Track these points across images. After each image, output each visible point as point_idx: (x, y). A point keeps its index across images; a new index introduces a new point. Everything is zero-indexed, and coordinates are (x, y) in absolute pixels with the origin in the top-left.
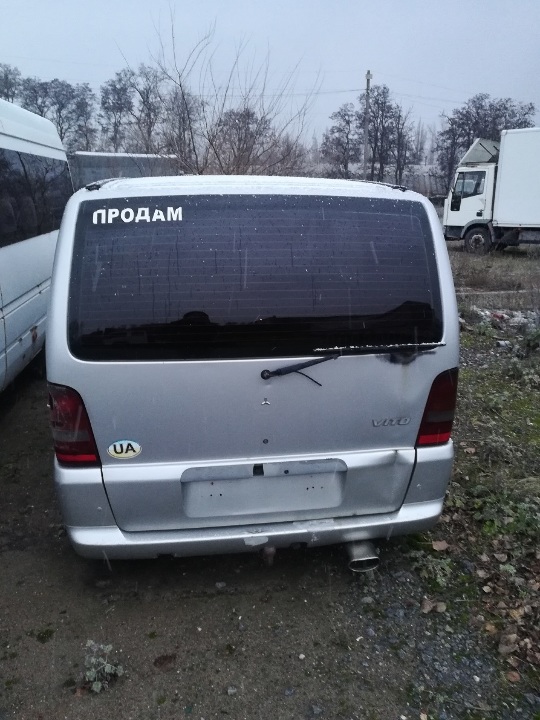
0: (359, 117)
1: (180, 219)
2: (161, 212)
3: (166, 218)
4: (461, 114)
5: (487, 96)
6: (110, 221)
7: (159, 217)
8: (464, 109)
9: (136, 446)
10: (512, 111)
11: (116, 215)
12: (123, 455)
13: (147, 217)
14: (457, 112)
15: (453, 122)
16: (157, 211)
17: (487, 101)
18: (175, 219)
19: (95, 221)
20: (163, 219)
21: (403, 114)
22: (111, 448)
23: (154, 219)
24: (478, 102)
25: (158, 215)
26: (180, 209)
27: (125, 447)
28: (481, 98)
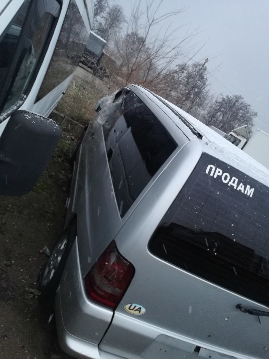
0: (189, 73)
1: (251, 196)
2: (243, 186)
3: (244, 192)
4: (229, 99)
5: (242, 98)
6: (215, 177)
7: (241, 189)
8: (231, 97)
9: (143, 310)
10: (248, 111)
11: (220, 174)
12: (132, 311)
13: (235, 185)
14: (227, 97)
15: (224, 100)
16: (241, 184)
17: (241, 100)
18: (248, 195)
19: (207, 172)
20: (243, 192)
21: (207, 83)
22: (129, 305)
23: (238, 189)
24: (238, 98)
25: (241, 188)
26: (253, 190)
27: (136, 308)
28: (240, 98)
